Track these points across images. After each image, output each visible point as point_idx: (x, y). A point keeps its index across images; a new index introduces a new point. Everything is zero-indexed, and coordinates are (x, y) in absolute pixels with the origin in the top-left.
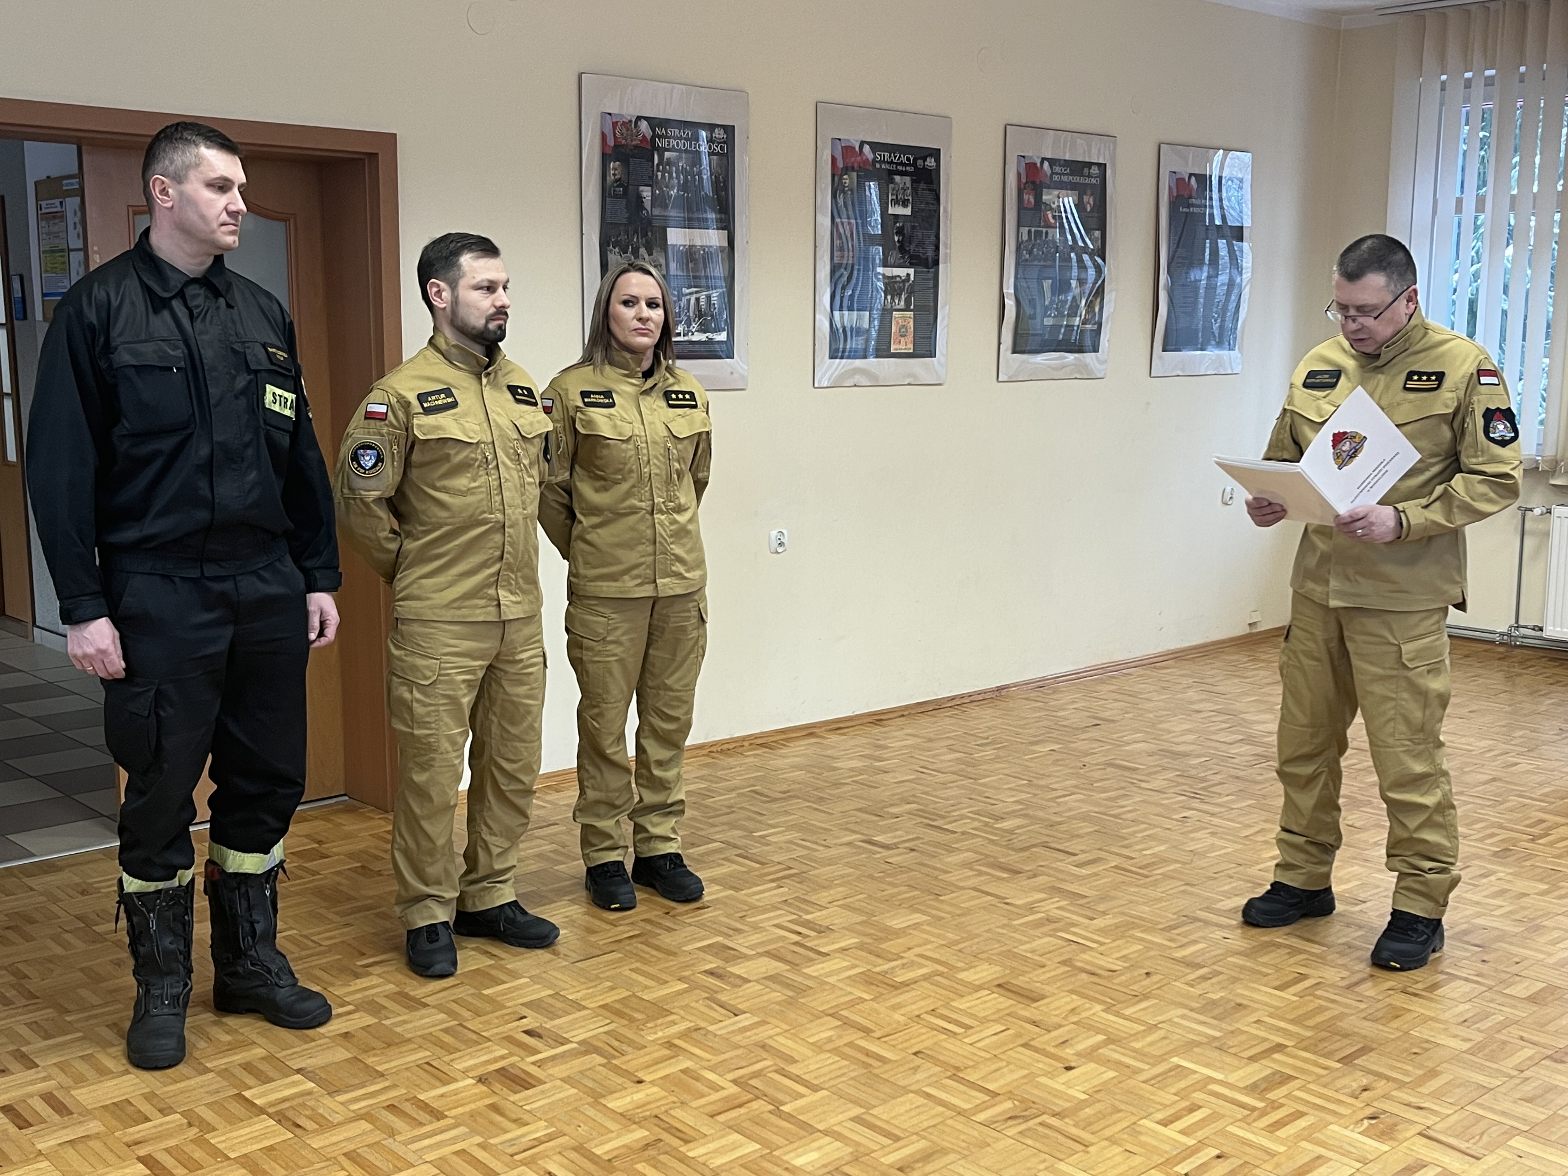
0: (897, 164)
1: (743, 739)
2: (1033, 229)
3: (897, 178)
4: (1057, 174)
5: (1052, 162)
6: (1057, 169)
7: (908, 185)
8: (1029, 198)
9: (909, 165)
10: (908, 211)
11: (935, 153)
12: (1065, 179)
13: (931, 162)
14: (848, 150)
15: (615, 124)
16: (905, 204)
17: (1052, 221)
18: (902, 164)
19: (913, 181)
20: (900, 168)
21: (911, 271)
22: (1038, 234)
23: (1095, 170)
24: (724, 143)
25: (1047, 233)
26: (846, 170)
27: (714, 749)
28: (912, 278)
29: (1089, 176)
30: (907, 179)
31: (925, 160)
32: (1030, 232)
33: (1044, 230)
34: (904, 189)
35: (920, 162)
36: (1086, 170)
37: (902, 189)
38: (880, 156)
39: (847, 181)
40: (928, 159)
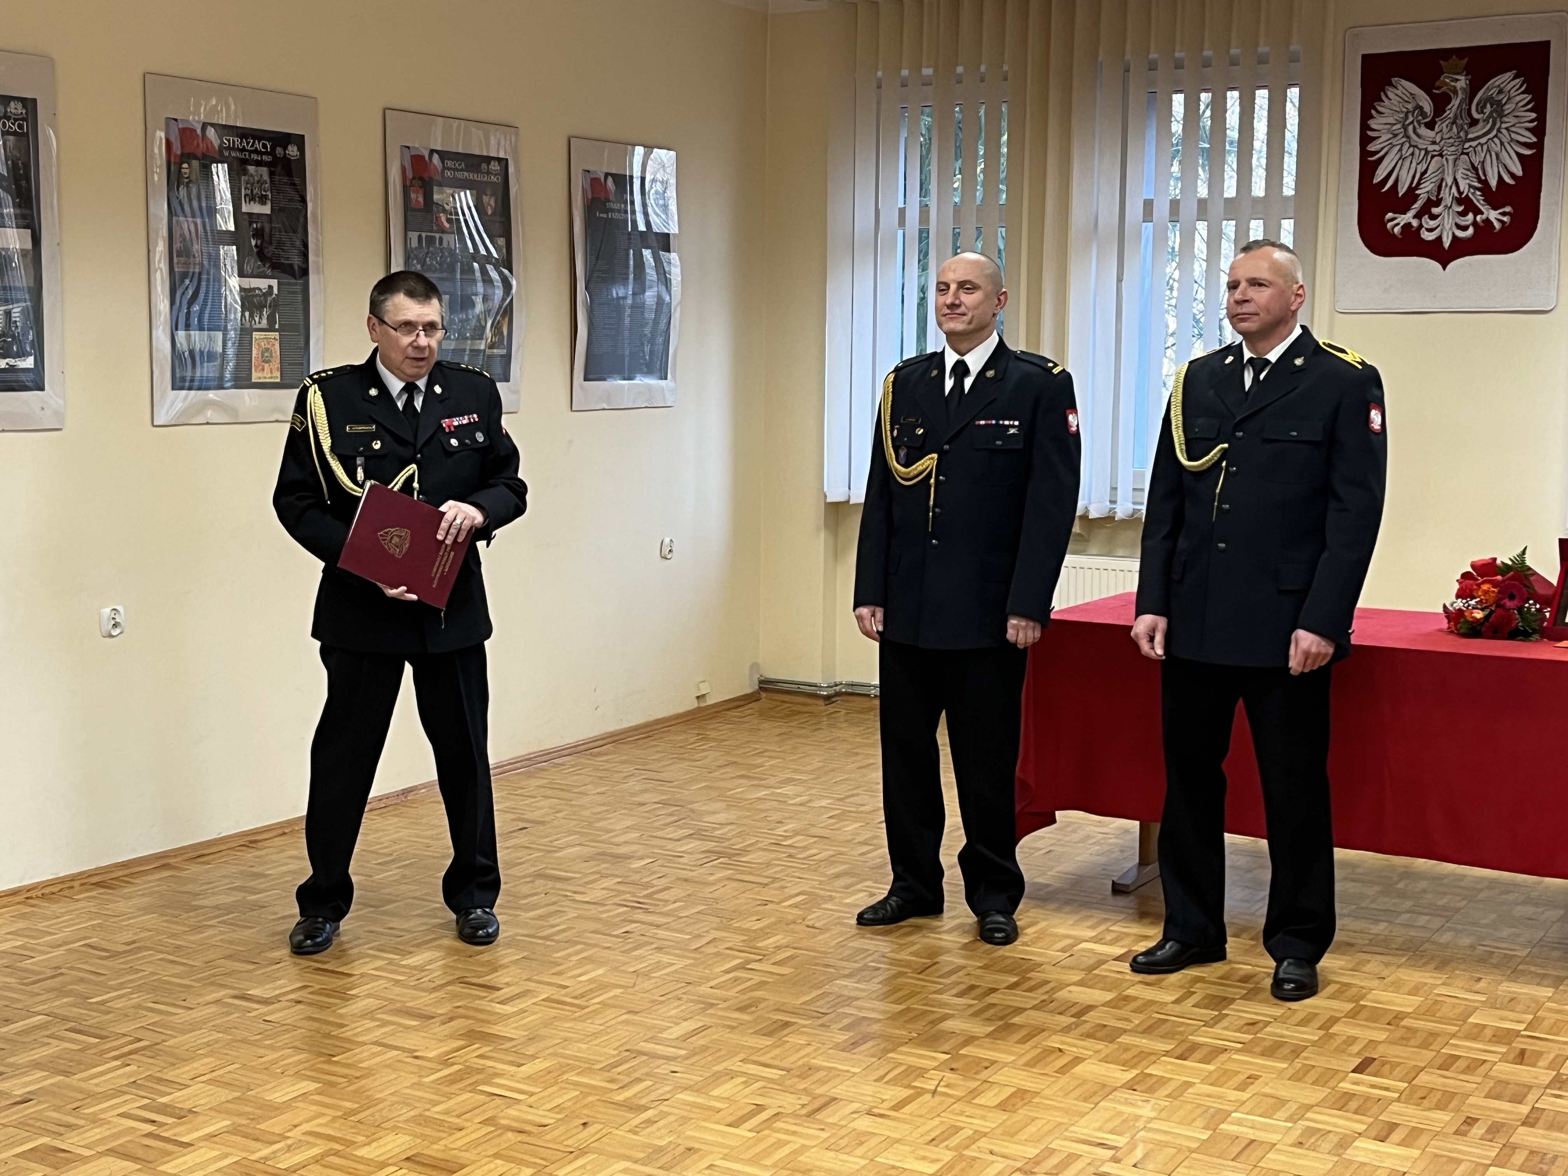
0: (250, 152)
1: (73, 878)
2: (424, 235)
3: (251, 169)
4: (449, 169)
5: (444, 155)
6: (449, 163)
7: (266, 177)
8: (417, 197)
9: (266, 153)
10: (266, 210)
11: (299, 141)
12: (459, 175)
13: (292, 151)
14: (187, 133)
16: (262, 200)
17: (447, 225)
18: (256, 151)
19: (272, 174)
20: (255, 157)
21: (274, 283)
22: (431, 240)
23: (495, 166)
24: (23, 119)
25: (441, 239)
26: (186, 157)
27: (32, 894)
28: (275, 291)
29: (489, 173)
30: (264, 171)
31: (285, 148)
32: (420, 237)
33: (437, 236)
34: (261, 182)
35: (279, 151)
36: (484, 166)
37: (258, 182)
38: (229, 141)
39: (187, 171)
40: (289, 147)
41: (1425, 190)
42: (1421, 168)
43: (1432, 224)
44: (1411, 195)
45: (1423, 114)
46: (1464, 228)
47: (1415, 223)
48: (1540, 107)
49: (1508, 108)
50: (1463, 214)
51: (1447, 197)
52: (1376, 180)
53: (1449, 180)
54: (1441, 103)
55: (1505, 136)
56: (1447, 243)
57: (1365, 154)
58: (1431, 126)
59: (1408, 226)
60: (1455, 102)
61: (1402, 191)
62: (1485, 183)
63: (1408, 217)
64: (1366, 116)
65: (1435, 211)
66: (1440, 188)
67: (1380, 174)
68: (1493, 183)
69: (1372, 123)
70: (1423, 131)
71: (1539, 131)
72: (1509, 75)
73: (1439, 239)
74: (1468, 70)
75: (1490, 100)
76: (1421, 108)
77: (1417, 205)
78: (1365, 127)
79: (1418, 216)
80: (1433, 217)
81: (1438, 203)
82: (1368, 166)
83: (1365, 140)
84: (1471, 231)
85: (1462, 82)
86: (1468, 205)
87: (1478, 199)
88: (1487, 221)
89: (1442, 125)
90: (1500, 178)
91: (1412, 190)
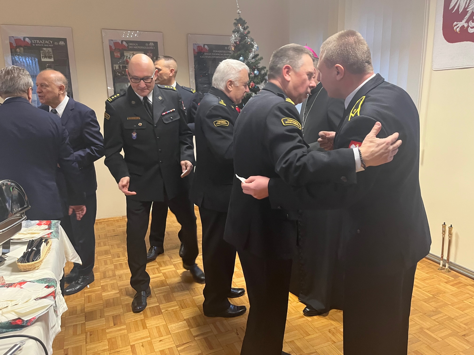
0: (44, 44)
2: (121, 65)
3: (44, 49)
4: (131, 46)
5: (127, 42)
6: (131, 44)
8: (117, 54)
9: (51, 44)
10: (52, 60)
11: (65, 40)
12: (136, 47)
13: (62, 43)
14: (18, 40)
16: (50, 57)
18: (46, 44)
19: (53, 50)
20: (46, 45)
23: (152, 44)
26: (18, 47)
29: (149, 46)
30: (50, 50)
31: (59, 42)
34: (49, 52)
35: (56, 43)
36: (147, 44)
37: (47, 52)
38: (35, 41)
39: (19, 51)
40: (60, 42)
44: (465, 11)
47: (466, 25)
61: (461, 10)
63: (463, 23)
67: (452, 4)
77: (467, 17)
79: (467, 22)
91: (465, 9)
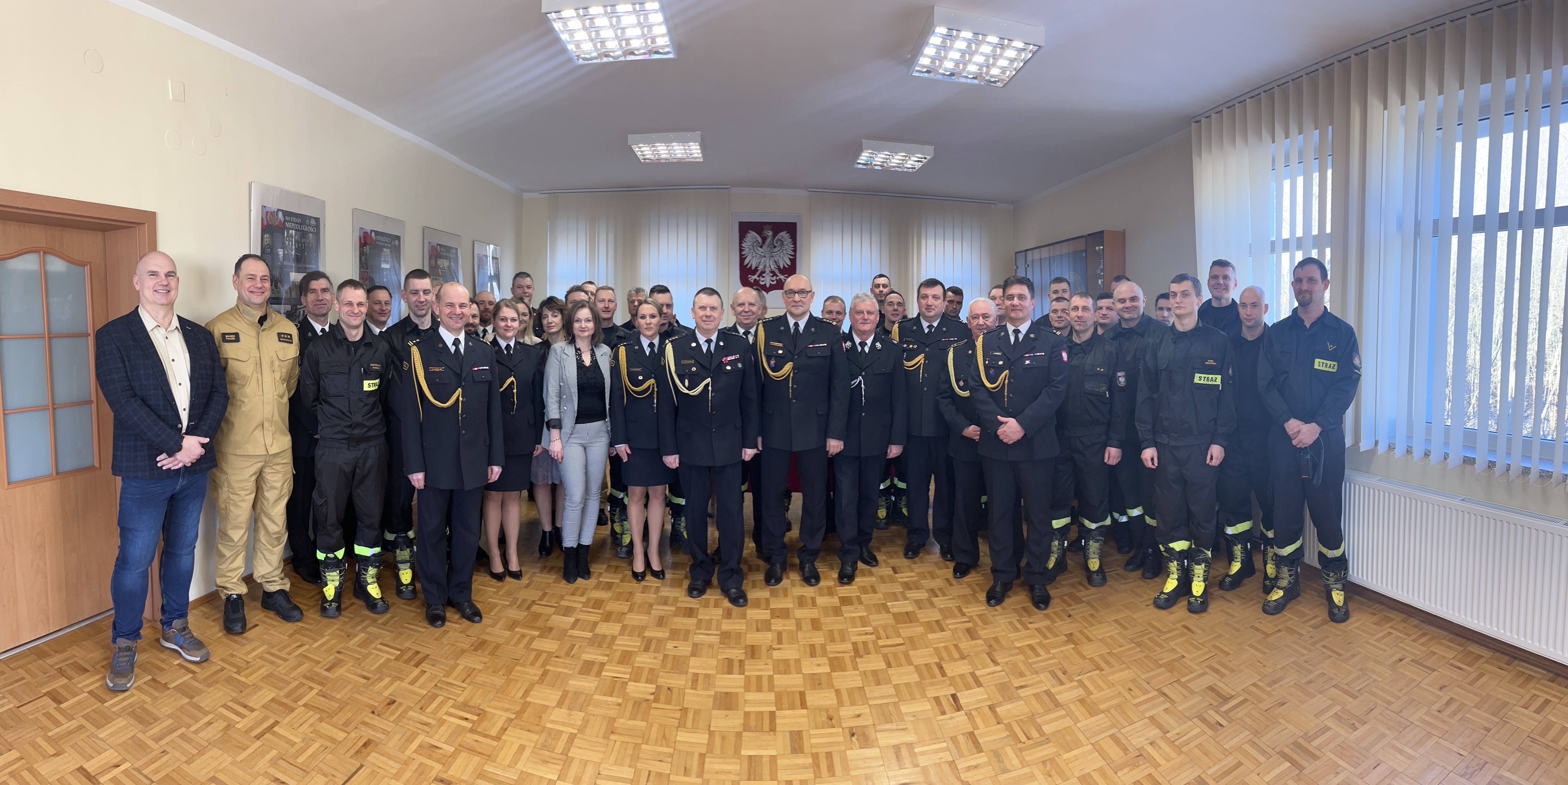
11: (399, 238)
15: (267, 212)
26: (365, 244)
41: (761, 268)
42: (759, 261)
43: (763, 279)
44: (756, 269)
45: (759, 243)
46: (773, 281)
47: (758, 279)
48: (794, 242)
49: (785, 243)
50: (773, 276)
51: (768, 270)
52: (745, 264)
53: (768, 265)
54: (764, 239)
55: (785, 251)
56: (768, 286)
57: (741, 255)
58: (761, 247)
59: (755, 279)
60: (769, 240)
61: (753, 268)
62: (779, 266)
63: (755, 277)
64: (741, 243)
65: (764, 275)
66: (765, 268)
67: (746, 262)
68: (782, 267)
69: (743, 245)
70: (759, 249)
71: (795, 251)
72: (785, 232)
73: (765, 285)
74: (772, 230)
75: (779, 240)
76: (757, 241)
77: (758, 273)
78: (741, 246)
79: (758, 277)
80: (763, 277)
81: (764, 272)
82: (742, 259)
83: (741, 250)
84: (775, 282)
85: (770, 233)
86: (774, 274)
87: (777, 272)
88: (780, 279)
89: (765, 247)
90: (784, 266)
91: (756, 268)
